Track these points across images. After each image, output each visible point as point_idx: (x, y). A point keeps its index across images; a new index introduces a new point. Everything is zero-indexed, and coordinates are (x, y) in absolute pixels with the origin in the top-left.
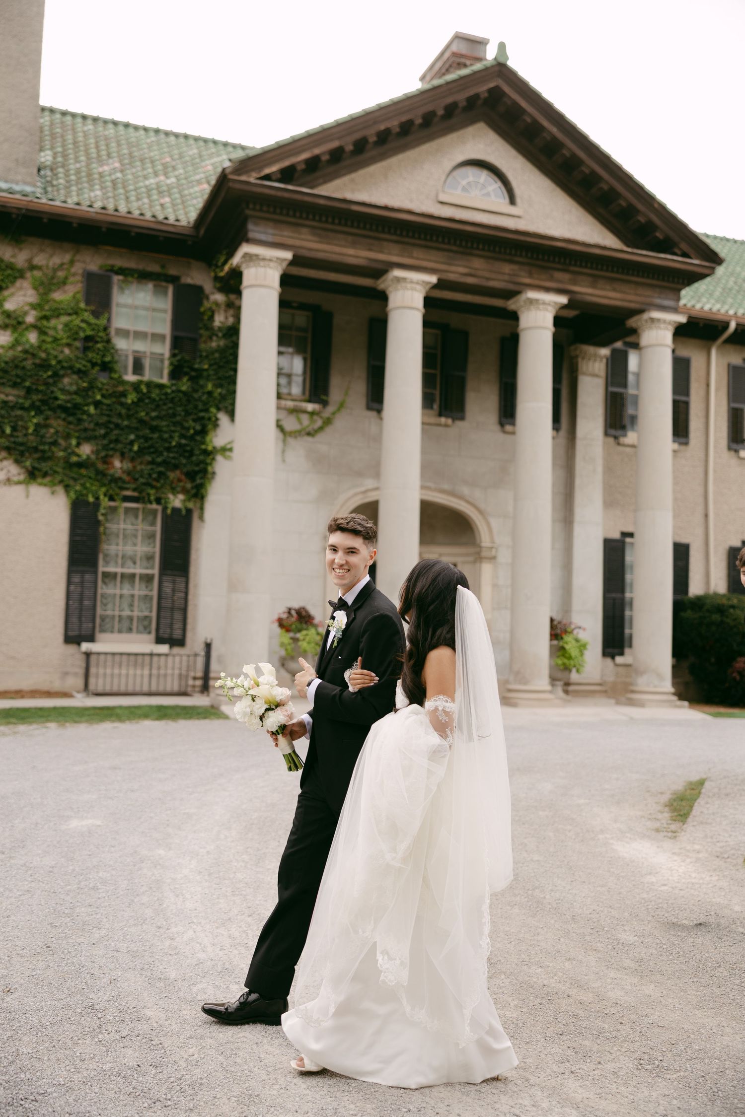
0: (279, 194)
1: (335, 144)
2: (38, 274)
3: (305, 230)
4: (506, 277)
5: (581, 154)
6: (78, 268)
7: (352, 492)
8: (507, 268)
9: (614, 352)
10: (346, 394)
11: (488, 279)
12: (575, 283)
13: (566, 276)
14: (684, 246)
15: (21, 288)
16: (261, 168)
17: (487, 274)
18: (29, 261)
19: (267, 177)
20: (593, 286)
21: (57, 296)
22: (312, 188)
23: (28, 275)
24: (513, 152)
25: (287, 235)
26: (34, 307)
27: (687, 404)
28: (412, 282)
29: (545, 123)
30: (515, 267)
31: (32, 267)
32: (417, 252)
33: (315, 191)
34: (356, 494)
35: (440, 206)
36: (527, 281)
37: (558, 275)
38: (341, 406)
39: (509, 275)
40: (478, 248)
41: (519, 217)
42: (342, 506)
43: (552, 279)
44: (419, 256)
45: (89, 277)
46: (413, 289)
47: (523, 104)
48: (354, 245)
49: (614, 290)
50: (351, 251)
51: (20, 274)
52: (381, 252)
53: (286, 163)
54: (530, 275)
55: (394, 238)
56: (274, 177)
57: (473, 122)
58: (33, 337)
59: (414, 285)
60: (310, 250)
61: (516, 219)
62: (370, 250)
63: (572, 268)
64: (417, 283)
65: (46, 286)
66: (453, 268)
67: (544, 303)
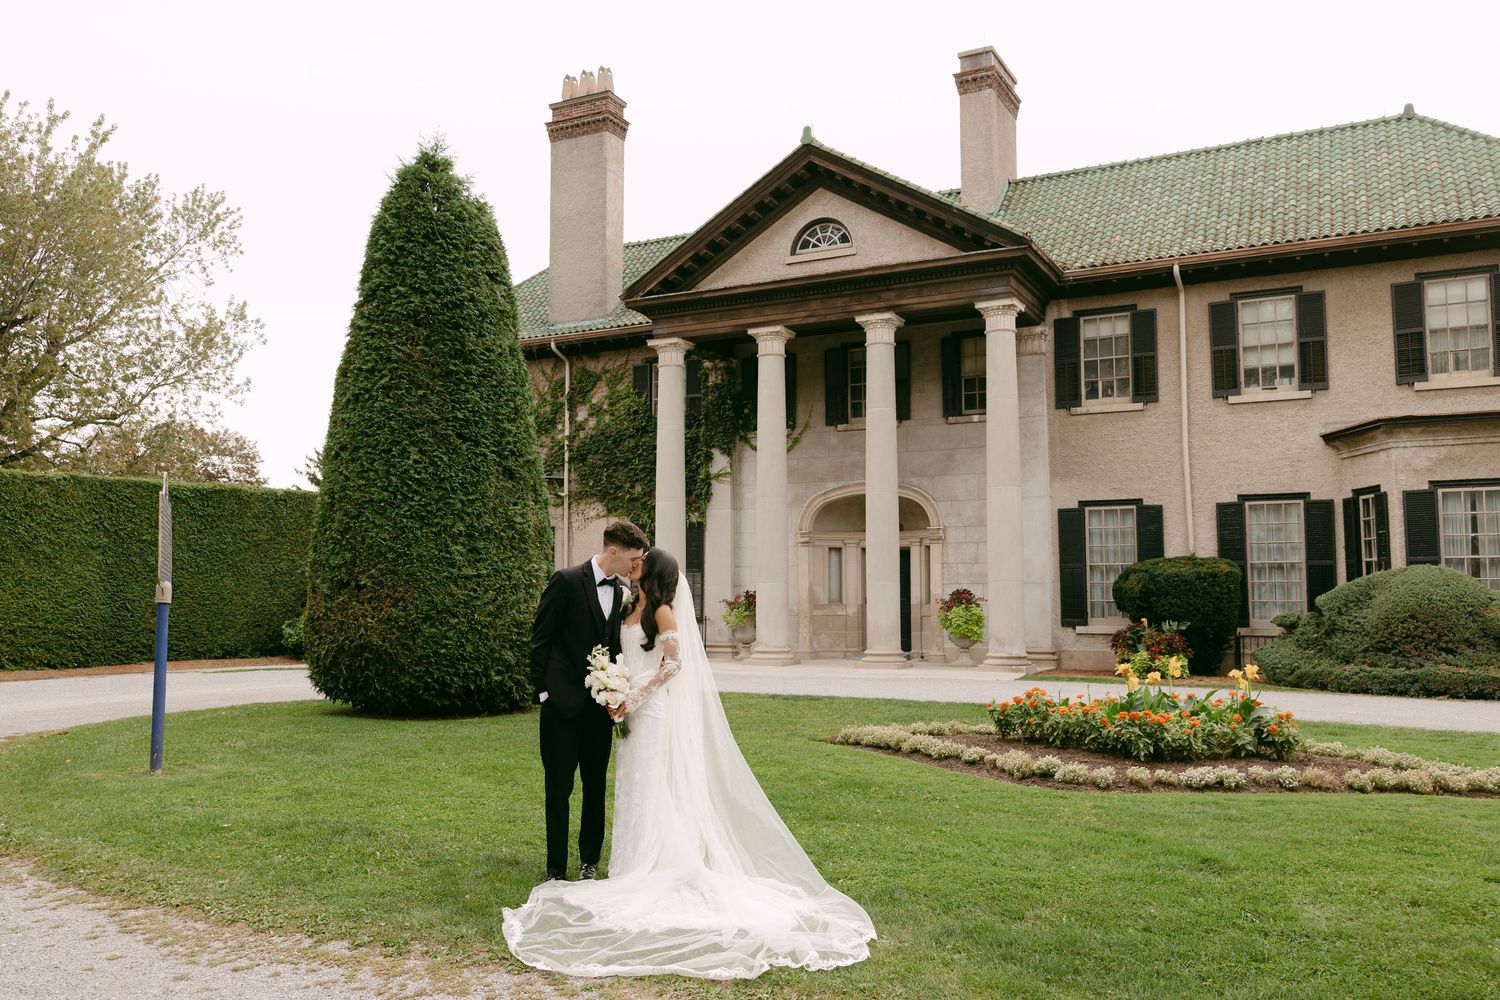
0: (657, 302)
2: (608, 375)
3: (687, 318)
4: (840, 310)
5: (885, 190)
6: (630, 366)
8: (840, 302)
9: (1059, 324)
10: (810, 416)
11: (825, 316)
12: (901, 297)
14: (991, 238)
15: (600, 388)
16: (645, 288)
17: (824, 312)
18: (604, 368)
19: (650, 293)
20: (920, 295)
21: (620, 387)
22: (693, 288)
23: (604, 377)
24: (847, 202)
25: (677, 326)
26: (606, 397)
27: (1153, 360)
29: (851, 176)
30: (846, 299)
31: (606, 372)
32: (768, 311)
33: (693, 291)
35: (789, 268)
36: (858, 308)
37: (884, 295)
38: (806, 426)
39: (842, 307)
40: (809, 295)
41: (854, 256)
43: (880, 299)
44: (769, 313)
45: (636, 369)
47: (832, 168)
48: (721, 319)
49: (940, 293)
50: (720, 324)
51: (599, 378)
52: (741, 318)
53: (660, 279)
54: (860, 302)
55: (747, 305)
56: (654, 291)
57: (812, 191)
58: (607, 418)
60: (694, 331)
61: (851, 258)
62: (733, 319)
63: (897, 287)
65: (613, 383)
66: (796, 315)
67: (882, 323)
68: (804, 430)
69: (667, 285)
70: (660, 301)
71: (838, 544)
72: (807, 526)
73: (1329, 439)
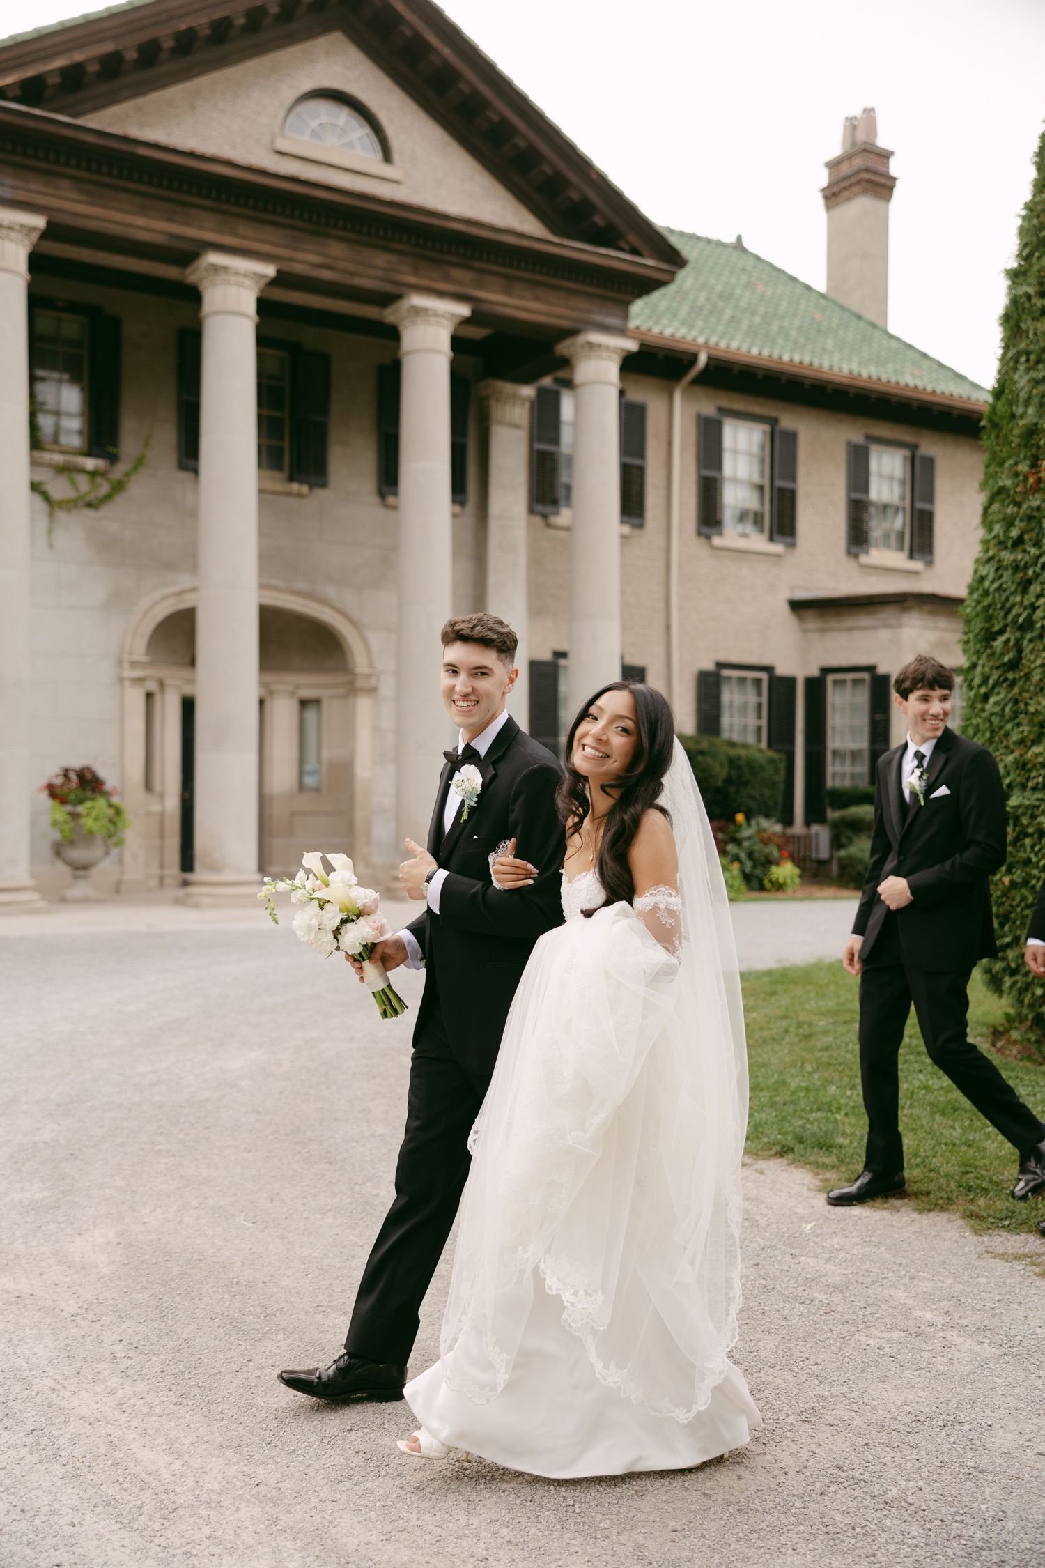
0: (19, 121)
1: (108, 47)
3: (65, 183)
4: (380, 273)
5: (484, 93)
7: (157, 595)
8: (381, 259)
9: (541, 392)
10: (146, 445)
11: (353, 274)
12: (479, 285)
13: (467, 276)
14: (633, 239)
17: (351, 267)
20: (507, 291)
22: (75, 116)
24: (387, 83)
25: (35, 189)
27: (641, 470)
28: (237, 273)
29: (433, 39)
30: (393, 258)
32: (244, 228)
33: (79, 122)
34: (165, 598)
35: (276, 157)
36: (411, 279)
37: (457, 273)
38: (139, 463)
39: (384, 269)
40: (335, 227)
41: (397, 182)
42: (145, 614)
43: (447, 278)
44: (247, 233)
46: (240, 285)
47: (400, 7)
48: (144, 211)
49: (537, 299)
50: (140, 221)
52: (187, 223)
53: (30, 72)
54: (416, 272)
55: (207, 203)
56: (10, 94)
57: (325, 30)
59: (240, 279)
60: (76, 215)
61: (394, 186)
62: (171, 220)
63: (476, 264)
64: (245, 275)
66: (300, 255)
67: (436, 314)
69: (32, 91)
70: (32, 124)
73: (798, 606)
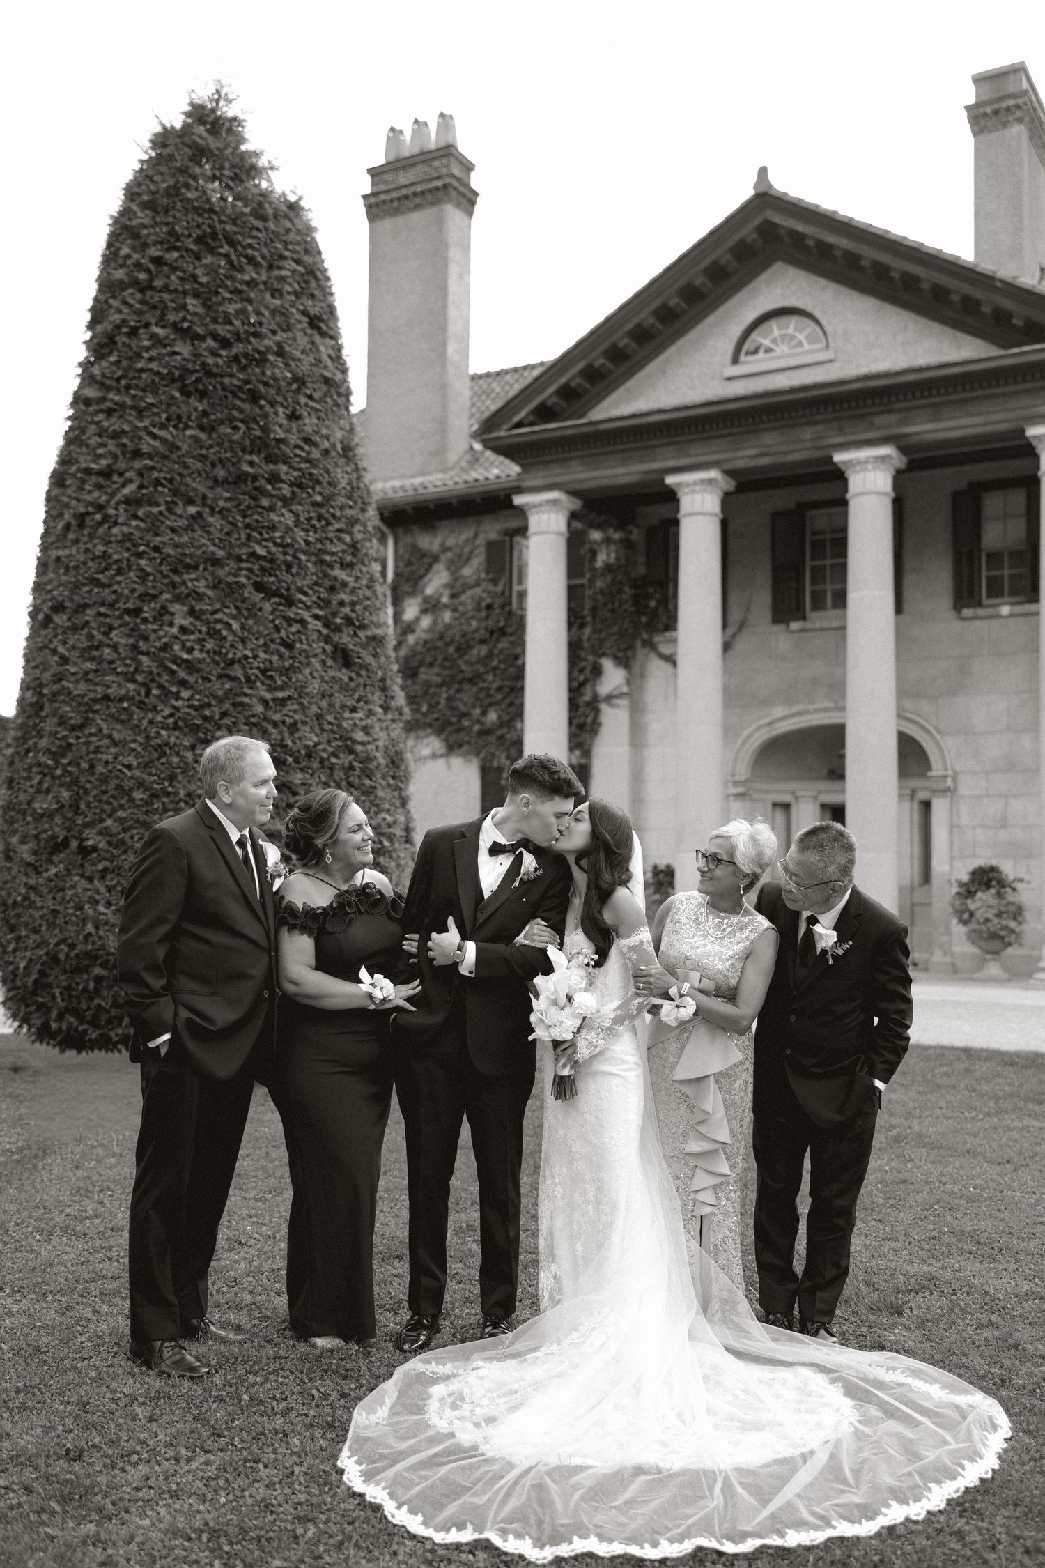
0: (528, 438)
1: (581, 365)
2: (449, 554)
3: (574, 463)
4: (808, 445)
5: (885, 258)
6: (481, 541)
8: (808, 433)
11: (785, 453)
12: (906, 422)
13: (892, 418)
15: (438, 572)
16: (511, 417)
17: (783, 448)
18: (443, 545)
19: (520, 425)
20: (936, 418)
21: (467, 572)
22: (582, 416)
23: (443, 558)
24: (823, 282)
25: (557, 473)
26: (446, 586)
28: (688, 485)
29: (831, 239)
30: (819, 428)
31: (445, 549)
32: (698, 448)
33: (583, 420)
35: (728, 383)
36: (838, 441)
37: (879, 420)
38: (742, 625)
39: (812, 440)
40: (761, 422)
41: (831, 361)
42: (744, 743)
43: (872, 427)
44: (698, 452)
45: (490, 545)
46: (693, 492)
47: (800, 227)
49: (969, 414)
50: (622, 470)
51: (436, 559)
52: (654, 460)
53: (535, 403)
54: (841, 431)
55: (665, 441)
56: (526, 422)
58: (447, 616)
59: (691, 488)
60: (582, 481)
61: (827, 366)
62: (642, 462)
63: (897, 406)
64: (695, 483)
65: (454, 567)
66: (740, 453)
67: (859, 463)
68: (740, 629)
69: (545, 413)
70: (534, 437)
71: (786, 798)
72: (743, 771)
